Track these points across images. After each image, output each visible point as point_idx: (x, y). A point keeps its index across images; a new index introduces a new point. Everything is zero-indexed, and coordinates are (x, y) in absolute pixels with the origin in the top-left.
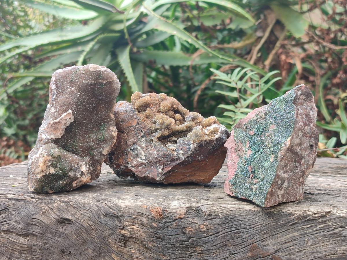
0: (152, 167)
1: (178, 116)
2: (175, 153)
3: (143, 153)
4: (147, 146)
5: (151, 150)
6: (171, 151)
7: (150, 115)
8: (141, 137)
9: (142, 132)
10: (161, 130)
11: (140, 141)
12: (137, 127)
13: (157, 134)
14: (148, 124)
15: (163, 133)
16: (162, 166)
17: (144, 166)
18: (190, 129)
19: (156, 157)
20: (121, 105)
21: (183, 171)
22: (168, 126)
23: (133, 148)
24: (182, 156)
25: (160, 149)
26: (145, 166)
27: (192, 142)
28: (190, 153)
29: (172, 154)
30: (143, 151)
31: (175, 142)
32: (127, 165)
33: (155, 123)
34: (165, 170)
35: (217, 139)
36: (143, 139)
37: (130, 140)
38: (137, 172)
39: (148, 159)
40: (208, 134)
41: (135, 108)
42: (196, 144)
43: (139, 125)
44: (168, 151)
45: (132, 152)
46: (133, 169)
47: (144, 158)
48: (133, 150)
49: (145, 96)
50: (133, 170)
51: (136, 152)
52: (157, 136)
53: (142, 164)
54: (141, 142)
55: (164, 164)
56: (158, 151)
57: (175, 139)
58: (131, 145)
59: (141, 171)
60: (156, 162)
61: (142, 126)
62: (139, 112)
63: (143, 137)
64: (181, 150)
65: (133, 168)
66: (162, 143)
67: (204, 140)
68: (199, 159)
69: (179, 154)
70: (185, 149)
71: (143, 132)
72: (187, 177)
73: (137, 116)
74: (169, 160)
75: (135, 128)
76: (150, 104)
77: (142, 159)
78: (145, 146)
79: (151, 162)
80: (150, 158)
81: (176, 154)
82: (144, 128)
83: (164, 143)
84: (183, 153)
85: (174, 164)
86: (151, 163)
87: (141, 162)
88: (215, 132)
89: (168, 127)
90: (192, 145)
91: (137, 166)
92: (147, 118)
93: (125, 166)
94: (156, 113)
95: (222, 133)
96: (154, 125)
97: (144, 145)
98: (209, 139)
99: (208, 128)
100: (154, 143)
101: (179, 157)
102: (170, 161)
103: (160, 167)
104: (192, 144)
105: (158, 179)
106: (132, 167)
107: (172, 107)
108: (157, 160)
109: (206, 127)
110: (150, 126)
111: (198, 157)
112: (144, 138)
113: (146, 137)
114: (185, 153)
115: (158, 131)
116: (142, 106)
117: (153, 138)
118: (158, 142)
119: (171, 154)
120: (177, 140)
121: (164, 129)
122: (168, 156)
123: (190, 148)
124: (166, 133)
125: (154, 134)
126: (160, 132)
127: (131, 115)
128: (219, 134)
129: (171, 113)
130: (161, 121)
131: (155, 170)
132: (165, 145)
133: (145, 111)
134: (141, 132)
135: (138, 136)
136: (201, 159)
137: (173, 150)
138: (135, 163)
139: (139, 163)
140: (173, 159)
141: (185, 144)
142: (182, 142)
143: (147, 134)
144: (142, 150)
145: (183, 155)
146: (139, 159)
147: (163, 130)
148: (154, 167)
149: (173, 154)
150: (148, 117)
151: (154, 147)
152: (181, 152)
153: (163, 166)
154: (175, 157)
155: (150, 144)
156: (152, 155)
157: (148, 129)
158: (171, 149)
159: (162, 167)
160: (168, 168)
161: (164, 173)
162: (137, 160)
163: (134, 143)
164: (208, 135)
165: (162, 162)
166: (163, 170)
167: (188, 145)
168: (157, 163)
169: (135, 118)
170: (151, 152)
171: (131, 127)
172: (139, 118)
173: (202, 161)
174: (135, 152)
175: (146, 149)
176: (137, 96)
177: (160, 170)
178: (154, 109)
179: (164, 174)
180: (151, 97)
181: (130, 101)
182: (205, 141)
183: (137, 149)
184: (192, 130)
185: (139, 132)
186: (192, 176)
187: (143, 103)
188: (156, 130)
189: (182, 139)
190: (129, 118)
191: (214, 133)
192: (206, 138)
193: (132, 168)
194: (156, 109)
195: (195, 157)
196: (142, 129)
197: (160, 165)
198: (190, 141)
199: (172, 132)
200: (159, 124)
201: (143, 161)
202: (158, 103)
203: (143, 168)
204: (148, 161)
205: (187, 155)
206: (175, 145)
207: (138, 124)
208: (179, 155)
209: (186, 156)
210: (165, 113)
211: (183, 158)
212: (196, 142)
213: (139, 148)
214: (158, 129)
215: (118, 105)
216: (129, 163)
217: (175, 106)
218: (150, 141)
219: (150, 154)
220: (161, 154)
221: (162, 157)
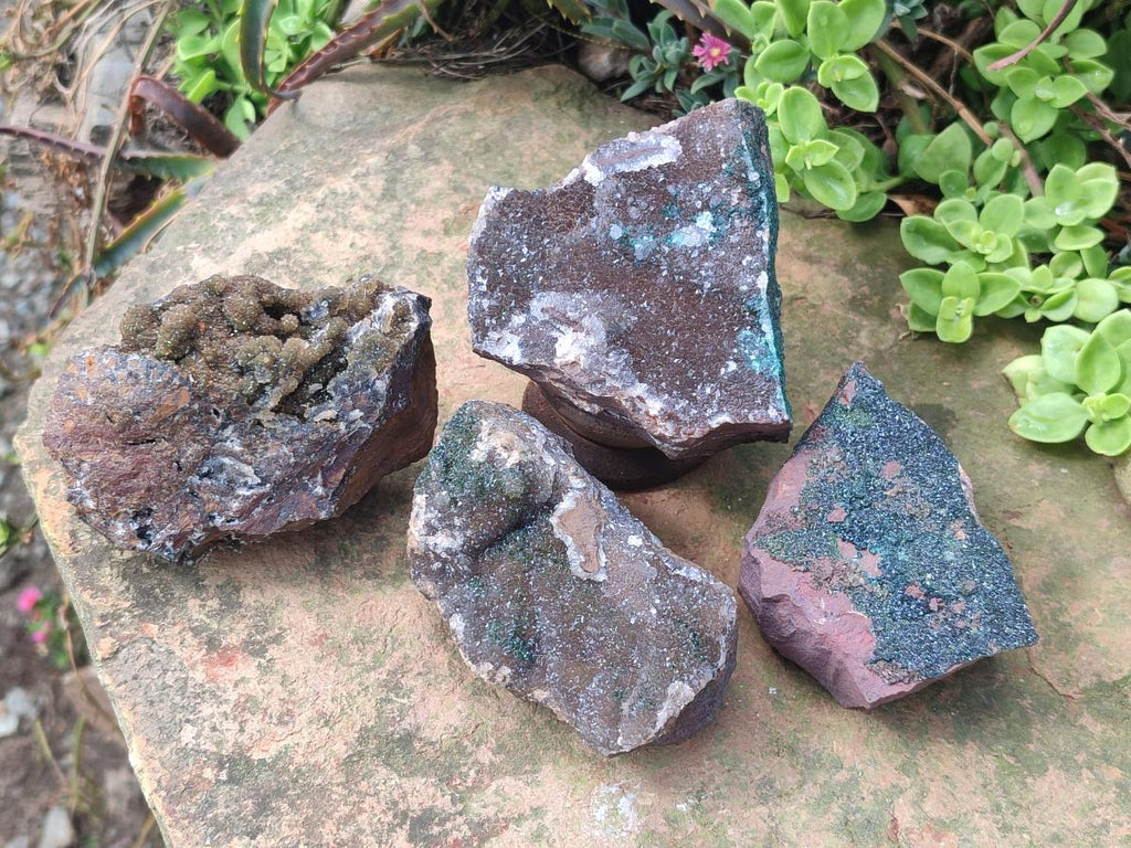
0: (291, 493)
1: (289, 320)
2: (342, 426)
3: (248, 469)
4: (249, 446)
5: (266, 449)
6: (327, 425)
7: (216, 357)
8: (219, 429)
9: (216, 413)
10: (275, 383)
11: (221, 441)
12: (196, 406)
13: (271, 400)
14: (230, 384)
15: (284, 390)
16: (320, 475)
17: (265, 501)
18: (339, 341)
19: (292, 460)
20: (90, 364)
22: (291, 363)
23: (205, 470)
24: (364, 425)
25: (297, 435)
26: (269, 499)
27: (373, 376)
28: (381, 404)
29: (335, 433)
30: (246, 462)
31: (320, 397)
32: (211, 524)
34: (332, 483)
35: (417, 333)
36: (228, 432)
37: (185, 452)
38: (254, 527)
39: (273, 478)
40: (392, 332)
41: (159, 358)
42: (387, 373)
44: (321, 430)
45: (209, 482)
46: (236, 525)
47: (259, 481)
48: (207, 475)
49: (163, 309)
50: (237, 529)
51: (223, 476)
52: (272, 404)
53: (256, 502)
54: (226, 441)
55: (322, 468)
56: (291, 441)
57: (316, 387)
58: (197, 463)
59: (263, 521)
60: (300, 475)
61: (213, 396)
62: (179, 361)
63: (224, 426)
64: (354, 408)
65: (237, 522)
69: (353, 422)
70: (363, 402)
71: (222, 411)
73: (183, 377)
74: (331, 452)
75: (194, 413)
76: (195, 324)
77: (251, 488)
78: (242, 448)
79: (283, 481)
80: (278, 473)
81: (346, 427)
82: (220, 401)
83: (296, 412)
84: (362, 414)
85: (348, 454)
86: (284, 486)
87: (251, 496)
88: (402, 316)
89: (291, 367)
90: (378, 383)
91: (244, 513)
92: (211, 368)
93: (204, 530)
94: (228, 342)
97: (238, 448)
98: (403, 342)
99: (376, 313)
100: (267, 426)
101: (357, 429)
102: (336, 453)
103: (315, 482)
104: (377, 379)
105: (323, 515)
106: (231, 520)
107: (260, 303)
108: (299, 469)
109: (370, 312)
110: (236, 387)
111: (396, 404)
112: (231, 428)
113: (236, 422)
114: (368, 411)
115: (268, 388)
116: (180, 341)
117: (259, 416)
118: (277, 418)
119: (331, 434)
120: (325, 387)
121: (284, 377)
122: (325, 443)
123: (375, 393)
124: (292, 384)
125: (258, 404)
126: (277, 389)
127: (160, 380)
128: (415, 317)
129: (267, 321)
130: (265, 361)
131: (304, 497)
132: (301, 416)
133: (194, 350)
134: (213, 415)
135: (209, 430)
136: (401, 407)
137: (331, 421)
138: (235, 505)
139: (250, 501)
140: (342, 443)
141: (357, 389)
142: (346, 387)
143: (236, 413)
144: (239, 463)
145: (365, 418)
146: (243, 492)
147: (281, 381)
148: (296, 490)
149: (337, 432)
150: (214, 363)
151: (273, 436)
152: (357, 413)
153: (322, 474)
154: (344, 435)
155: (256, 435)
156: (277, 461)
157: (237, 399)
158: (324, 420)
159: (319, 478)
160: (337, 471)
161: (331, 492)
162: (237, 497)
163: (204, 456)
165: (314, 468)
166: (324, 485)
167: (367, 387)
168: (301, 477)
169: (180, 386)
170: (270, 454)
171: (174, 415)
172: (192, 380)
174: (220, 476)
175: (251, 454)
176: (143, 318)
177: (319, 490)
178: (217, 333)
179: (334, 494)
180: (183, 303)
182: (398, 352)
183: (221, 468)
184: (346, 340)
185: (207, 417)
187: (180, 333)
188: (261, 389)
189: (339, 378)
190: (158, 392)
191: (404, 321)
192: (397, 345)
193: (232, 523)
194: (220, 330)
195: (392, 407)
196: (215, 406)
197: (314, 476)
198: (367, 374)
199: (305, 371)
200: (263, 369)
201: (262, 490)
202: (214, 312)
203: (266, 508)
204: (274, 482)
205: (377, 414)
206: (330, 404)
207: (199, 397)
208: (353, 426)
209: (372, 420)
210: (253, 330)
211: (368, 428)
212: (385, 370)
213: (226, 460)
214: (267, 384)
215: (81, 368)
216: (215, 514)
217: (266, 297)
218: (253, 426)
219: (269, 461)
220: (302, 447)
221: (309, 455)
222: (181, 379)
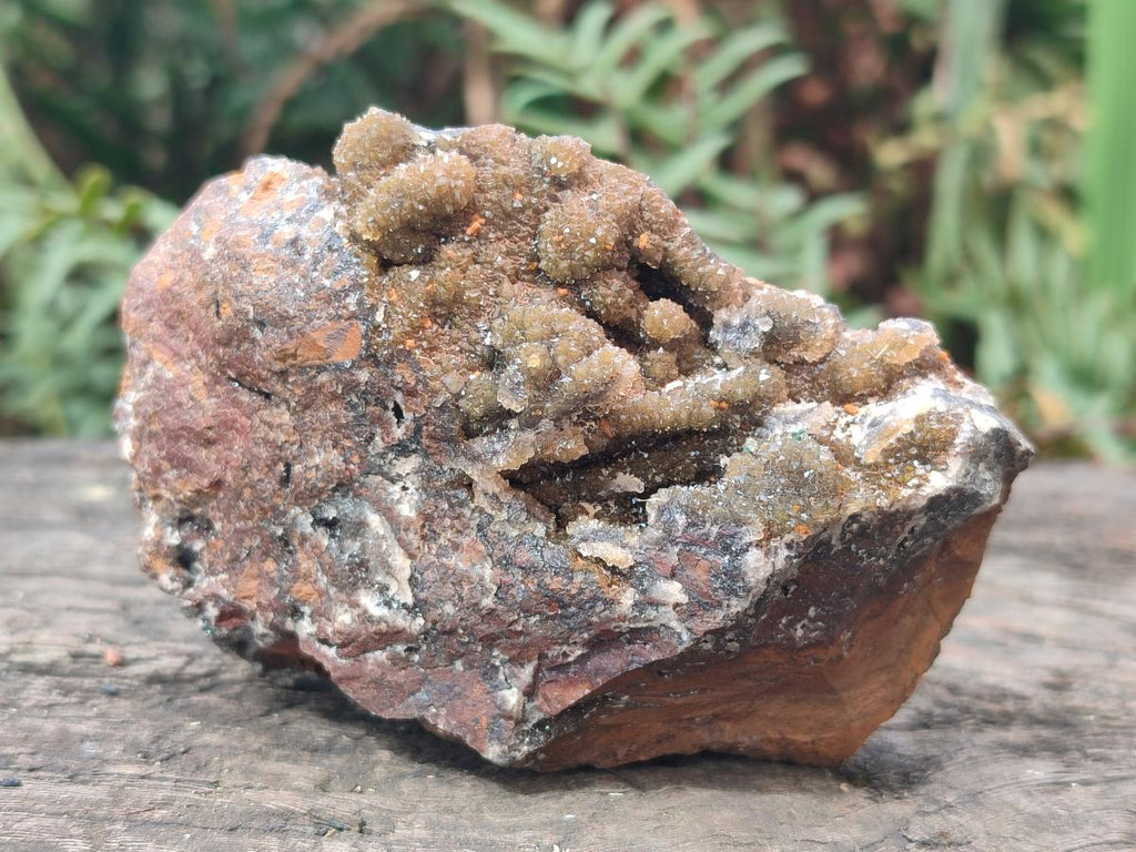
0: (459, 665)
1: (664, 316)
2: (628, 598)
3: (401, 562)
4: (428, 518)
5: (456, 547)
6: (598, 576)
7: (457, 299)
8: (390, 448)
9: (398, 413)
10: (530, 422)
11: (385, 476)
12: (363, 376)
13: (508, 451)
14: (445, 371)
15: (545, 448)
16: (530, 668)
17: (400, 648)
18: (745, 416)
19: (488, 602)
20: (267, 186)
21: (671, 699)
22: (586, 400)
23: (331, 513)
24: (674, 624)
25: (525, 556)
26: (409, 650)
27: (753, 534)
28: (737, 606)
29: (606, 602)
31: (628, 511)
32: (289, 625)
33: (493, 361)
34: (546, 700)
35: (936, 503)
36: (407, 465)
37: (310, 454)
38: (357, 685)
39: (434, 614)
40: (876, 466)
41: (354, 238)
42: (789, 546)
43: (377, 363)
44: (579, 578)
45: (325, 542)
46: (329, 656)
47: (410, 601)
48: (331, 525)
49: (431, 148)
50: (327, 666)
51: (354, 546)
52: (501, 462)
53: (388, 637)
54: (393, 481)
55: (542, 656)
56: (505, 563)
57: (629, 482)
58: (321, 491)
59: (378, 683)
60: (490, 641)
61: (402, 374)
62: (385, 265)
63: (402, 449)
64: (673, 576)
65: (332, 653)
66: (538, 508)
67: (849, 513)
68: (791, 639)
69: (655, 604)
70: (700, 575)
71: (408, 416)
72: (700, 724)
73: (369, 302)
74: (576, 637)
75: (351, 386)
76: (467, 212)
77: (388, 604)
78: (413, 514)
79: (452, 632)
80: (449, 609)
81: (635, 605)
82: (411, 393)
83: (554, 509)
84: (683, 599)
85: (612, 663)
86: (450, 641)
87: (381, 620)
88: (924, 447)
89: (586, 408)
90: (753, 556)
91: (353, 645)
92: (434, 317)
93: (273, 626)
94: (506, 285)
95: (976, 455)
96: (487, 377)
97: (406, 510)
98: (884, 502)
99: (874, 409)
100: (480, 500)
101: (655, 624)
102: (587, 644)
103: (513, 676)
104: (758, 545)
105: (493, 752)
106: (325, 641)
107: (625, 243)
108: (494, 629)
109: (863, 400)
110: (453, 381)
111: (791, 624)
112: (414, 461)
113: (427, 455)
114: (700, 603)
115: (513, 424)
116: (409, 228)
117: (473, 472)
118: (506, 498)
119: (595, 599)
120: (646, 495)
121: (557, 420)
122: (573, 609)
123: (733, 575)
124: (572, 446)
125: (479, 445)
126: (530, 435)
127: (327, 283)
128: (955, 465)
129: (614, 290)
130: (535, 362)
131: (477, 690)
132: (561, 524)
133: (426, 260)
134: (391, 414)
135: (370, 439)
136: (804, 637)
137: (614, 571)
138: (344, 618)
139: (373, 629)
140: (609, 631)
141: (702, 541)
142: (681, 520)
143: (430, 437)
144: (392, 541)
145: (686, 613)
146: (369, 601)
147: (546, 425)
148: (470, 666)
149: (609, 603)
150: (445, 310)
151: (480, 528)
152: (673, 591)
153: (537, 670)
154: (624, 618)
155: (451, 506)
156: (459, 583)
157: (442, 408)
158: (599, 561)
159: (526, 673)
160: (572, 683)
161: (537, 717)
162: (355, 605)
163: (340, 485)
164: (872, 472)
165: (526, 646)
166: (530, 693)
167: (727, 549)
168: (491, 647)
169: (353, 316)
170: (456, 561)
171: (321, 369)
172: (379, 317)
173: (818, 644)
174: (348, 543)
175: (423, 537)
176: (379, 141)
177: (512, 698)
178: (497, 254)
179: (540, 725)
180: (474, 158)
181: (330, 169)
182: (854, 518)
183: (359, 527)
184: (759, 423)
185: (377, 410)
186: (728, 719)
187: (413, 209)
188: (498, 418)
189: (684, 493)
190: (312, 304)
191: (922, 459)
192: (862, 499)
193: (324, 648)
194: (509, 253)
195: (771, 624)
196: (399, 397)
197: (517, 661)
198: (739, 522)
199: (618, 437)
200: (520, 378)
201: (401, 621)
202: (522, 211)
203: (395, 660)
204: (435, 623)
205: (716, 619)
206: (633, 536)
207: (373, 359)
208: (650, 612)
209: (701, 625)
210: (574, 285)
211: (683, 636)
212: (788, 538)
213: (375, 521)
214: (514, 414)
215: (247, 188)
216: (306, 611)
217: (644, 241)
218: (451, 484)
219: (446, 574)
220: (522, 588)
221: (528, 612)
222: (360, 303)
